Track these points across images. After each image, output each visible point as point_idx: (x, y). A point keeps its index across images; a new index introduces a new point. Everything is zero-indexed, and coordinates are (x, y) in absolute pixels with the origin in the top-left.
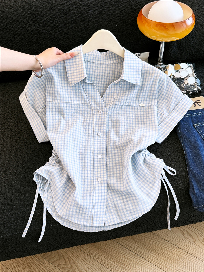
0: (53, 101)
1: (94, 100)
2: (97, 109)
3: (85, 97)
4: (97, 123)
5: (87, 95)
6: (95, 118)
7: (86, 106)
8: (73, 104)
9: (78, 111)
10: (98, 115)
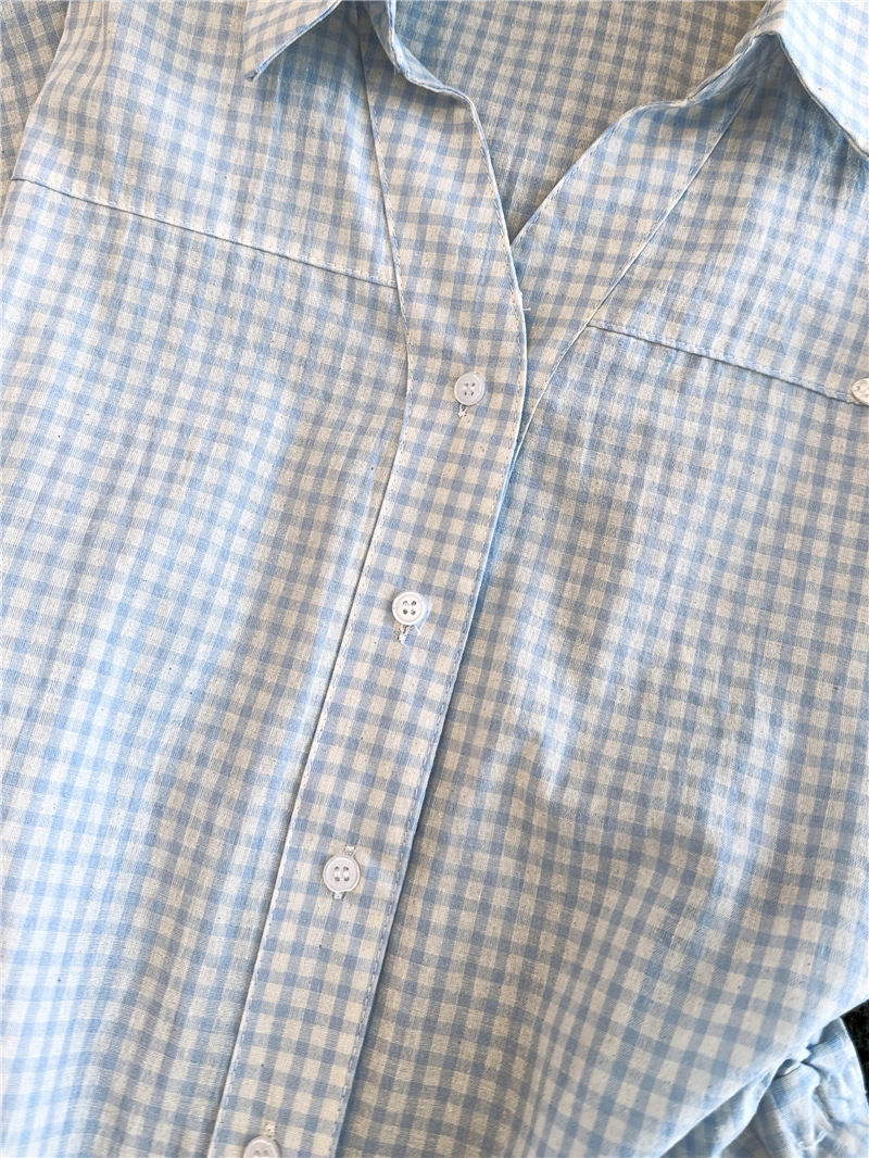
0: (74, 193)
1: (440, 261)
2: (447, 354)
3: (369, 216)
4: (417, 489)
5: (392, 203)
6: (410, 434)
7: (362, 300)
8: (245, 254)
9: (279, 341)
10: (444, 417)
